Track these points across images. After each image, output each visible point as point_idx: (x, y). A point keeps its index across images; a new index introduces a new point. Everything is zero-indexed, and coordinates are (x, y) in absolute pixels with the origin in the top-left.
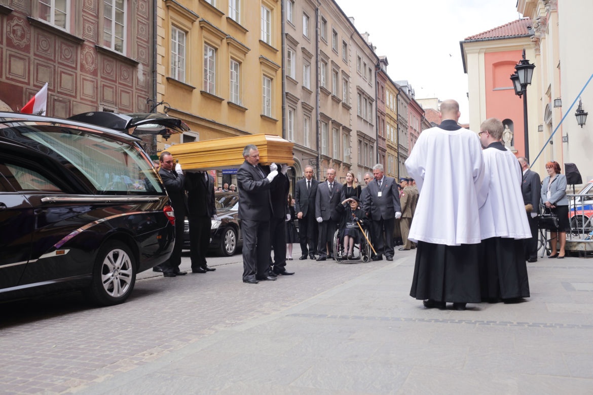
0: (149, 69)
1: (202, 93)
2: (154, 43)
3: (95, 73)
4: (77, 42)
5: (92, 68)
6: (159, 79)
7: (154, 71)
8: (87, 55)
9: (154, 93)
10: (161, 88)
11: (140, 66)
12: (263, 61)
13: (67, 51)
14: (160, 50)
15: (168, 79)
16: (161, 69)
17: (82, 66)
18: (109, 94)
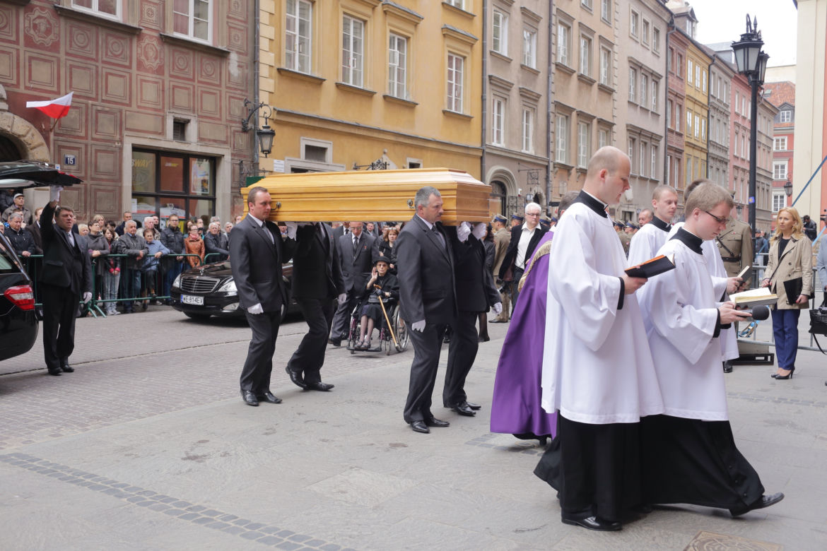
0: (248, 59)
1: (338, 85)
2: (256, 22)
3: (160, 71)
4: (130, 32)
5: (155, 64)
6: (264, 71)
7: (255, 62)
8: (149, 47)
9: (256, 92)
10: (267, 83)
11: (234, 57)
12: (448, 33)
13: (116, 45)
14: (266, 31)
15: (279, 70)
16: (267, 58)
17: (140, 64)
18: (182, 98)
